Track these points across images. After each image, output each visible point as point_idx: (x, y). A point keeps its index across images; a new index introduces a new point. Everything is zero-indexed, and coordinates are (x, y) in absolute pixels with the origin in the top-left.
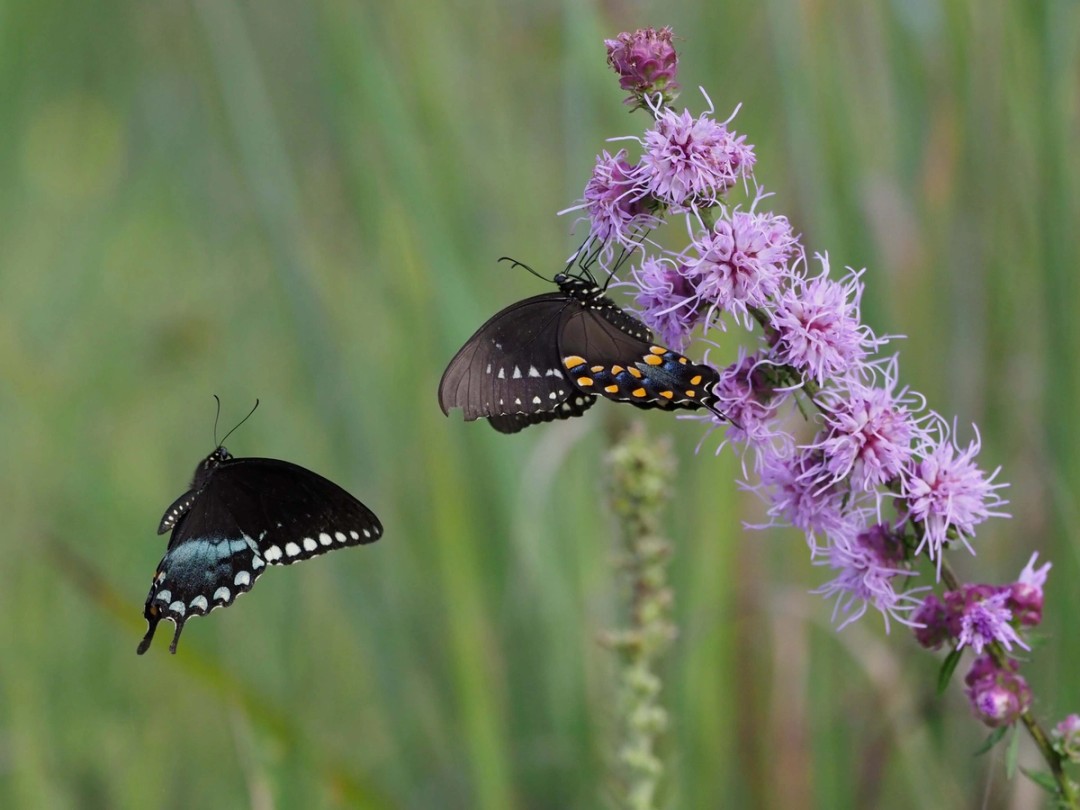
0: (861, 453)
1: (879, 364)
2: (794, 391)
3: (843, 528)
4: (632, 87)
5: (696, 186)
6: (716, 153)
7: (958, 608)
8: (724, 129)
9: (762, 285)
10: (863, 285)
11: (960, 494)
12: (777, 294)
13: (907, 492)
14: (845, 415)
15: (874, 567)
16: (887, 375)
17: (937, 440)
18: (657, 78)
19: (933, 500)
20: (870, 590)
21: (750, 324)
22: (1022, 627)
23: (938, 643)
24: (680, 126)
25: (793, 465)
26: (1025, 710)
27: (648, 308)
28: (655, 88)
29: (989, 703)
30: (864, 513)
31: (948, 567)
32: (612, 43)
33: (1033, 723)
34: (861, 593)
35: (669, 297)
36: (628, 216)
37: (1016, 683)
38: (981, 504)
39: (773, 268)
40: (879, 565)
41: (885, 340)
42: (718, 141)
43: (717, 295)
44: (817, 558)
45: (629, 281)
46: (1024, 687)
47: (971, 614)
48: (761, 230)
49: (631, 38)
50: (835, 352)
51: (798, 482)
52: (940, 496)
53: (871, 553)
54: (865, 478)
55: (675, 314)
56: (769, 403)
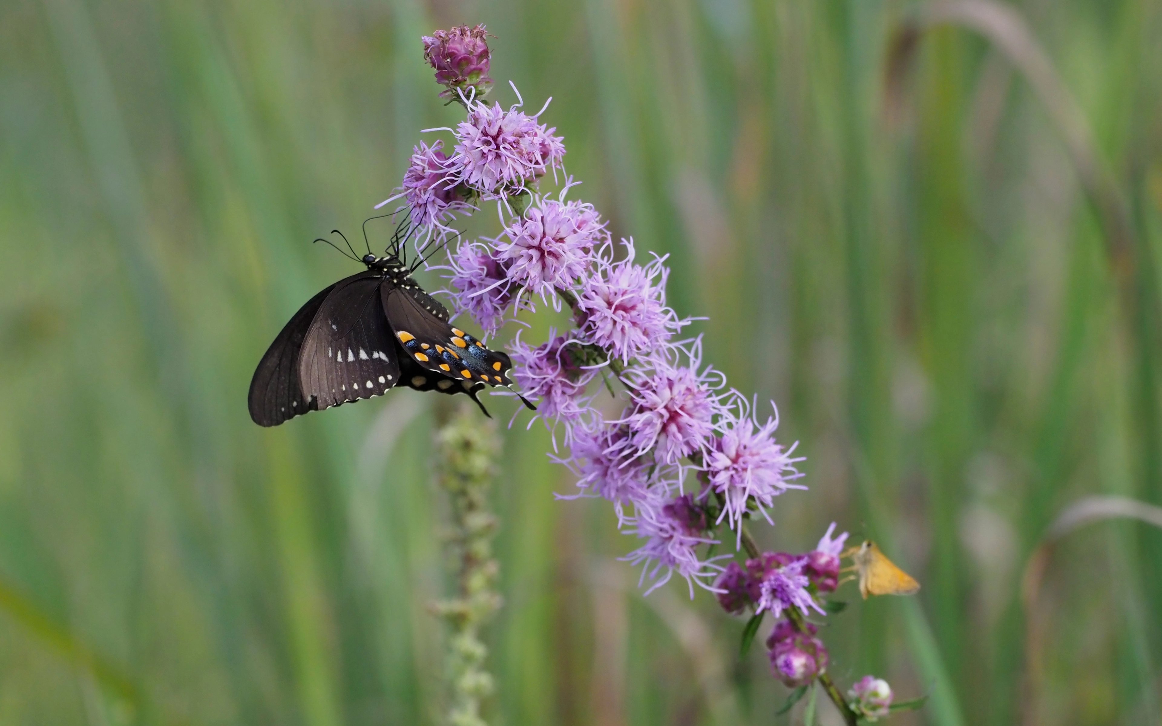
0: (664, 428)
1: (683, 345)
2: (600, 369)
3: (649, 500)
4: (447, 81)
5: (506, 174)
6: (525, 144)
7: (758, 575)
8: (535, 122)
9: (569, 268)
10: (668, 270)
11: (758, 467)
12: (583, 277)
13: (709, 465)
14: (649, 392)
15: (678, 536)
16: (691, 355)
17: (737, 416)
18: (470, 73)
19: (733, 472)
20: (674, 558)
21: (558, 305)
22: (820, 594)
23: (740, 608)
24: (491, 118)
25: (601, 440)
26: (822, 671)
27: (463, 291)
28: (468, 82)
29: (788, 665)
30: (669, 485)
31: (749, 536)
32: (429, 40)
33: (831, 684)
34: (666, 560)
35: (483, 280)
36: (443, 204)
37: (814, 646)
38: (779, 476)
39: (581, 253)
40: (683, 534)
41: (688, 321)
42: (526, 133)
43: (527, 277)
44: (625, 527)
45: (445, 264)
46: (822, 650)
47: (769, 580)
48: (569, 217)
49: (447, 35)
50: (639, 333)
51: (605, 456)
52: (740, 469)
53: (676, 523)
54: (668, 452)
55: (488, 296)
56: (578, 380)
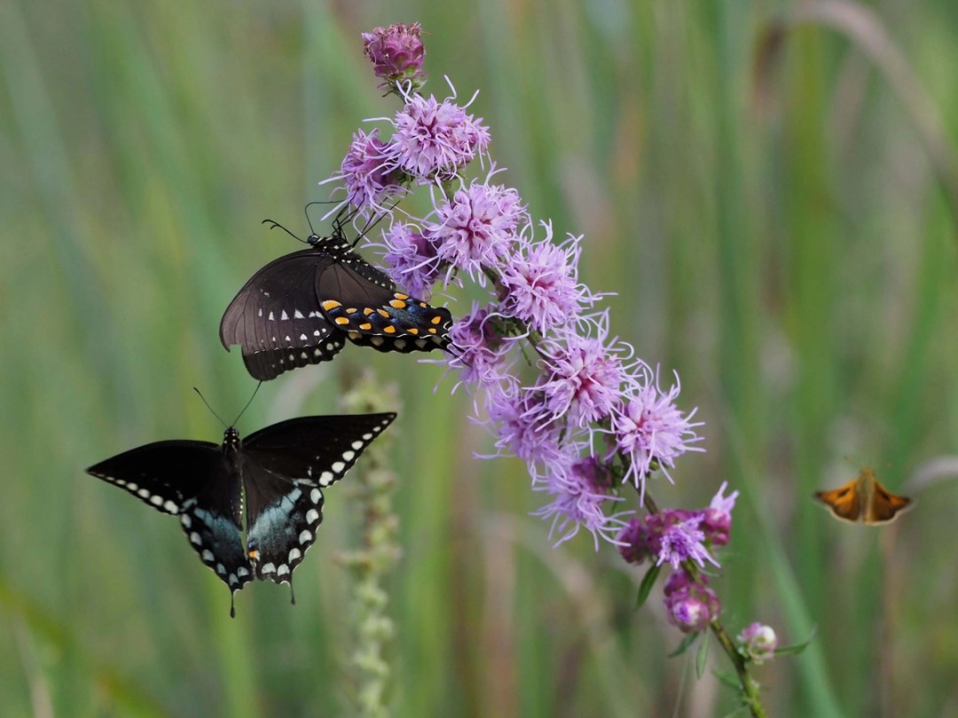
0: (577, 395)
1: (593, 318)
2: (520, 341)
3: (560, 459)
4: (385, 75)
5: (439, 161)
6: (457, 133)
7: (658, 530)
8: (463, 113)
9: (495, 248)
10: (581, 249)
11: (661, 430)
12: (507, 255)
13: (616, 429)
14: (563, 361)
15: (587, 493)
16: (599, 326)
17: (642, 384)
18: (407, 67)
19: (639, 435)
20: (582, 513)
21: (483, 282)
22: (713, 547)
23: (640, 560)
24: (427, 109)
25: (517, 404)
26: (715, 618)
27: (395, 266)
28: (405, 76)
29: (684, 612)
30: (579, 446)
31: (650, 494)
32: (368, 36)
33: (721, 630)
34: (574, 515)
35: (414, 257)
36: (380, 186)
37: (707, 594)
38: (679, 439)
39: (504, 234)
40: (590, 492)
41: (599, 296)
42: (459, 123)
43: (456, 256)
44: (537, 484)
45: (379, 242)
46: (713, 598)
47: (669, 535)
48: (495, 200)
49: (385, 32)
50: (557, 308)
51: (522, 419)
52: (644, 433)
53: (584, 481)
54: (580, 417)
55: (418, 272)
56: (498, 350)
